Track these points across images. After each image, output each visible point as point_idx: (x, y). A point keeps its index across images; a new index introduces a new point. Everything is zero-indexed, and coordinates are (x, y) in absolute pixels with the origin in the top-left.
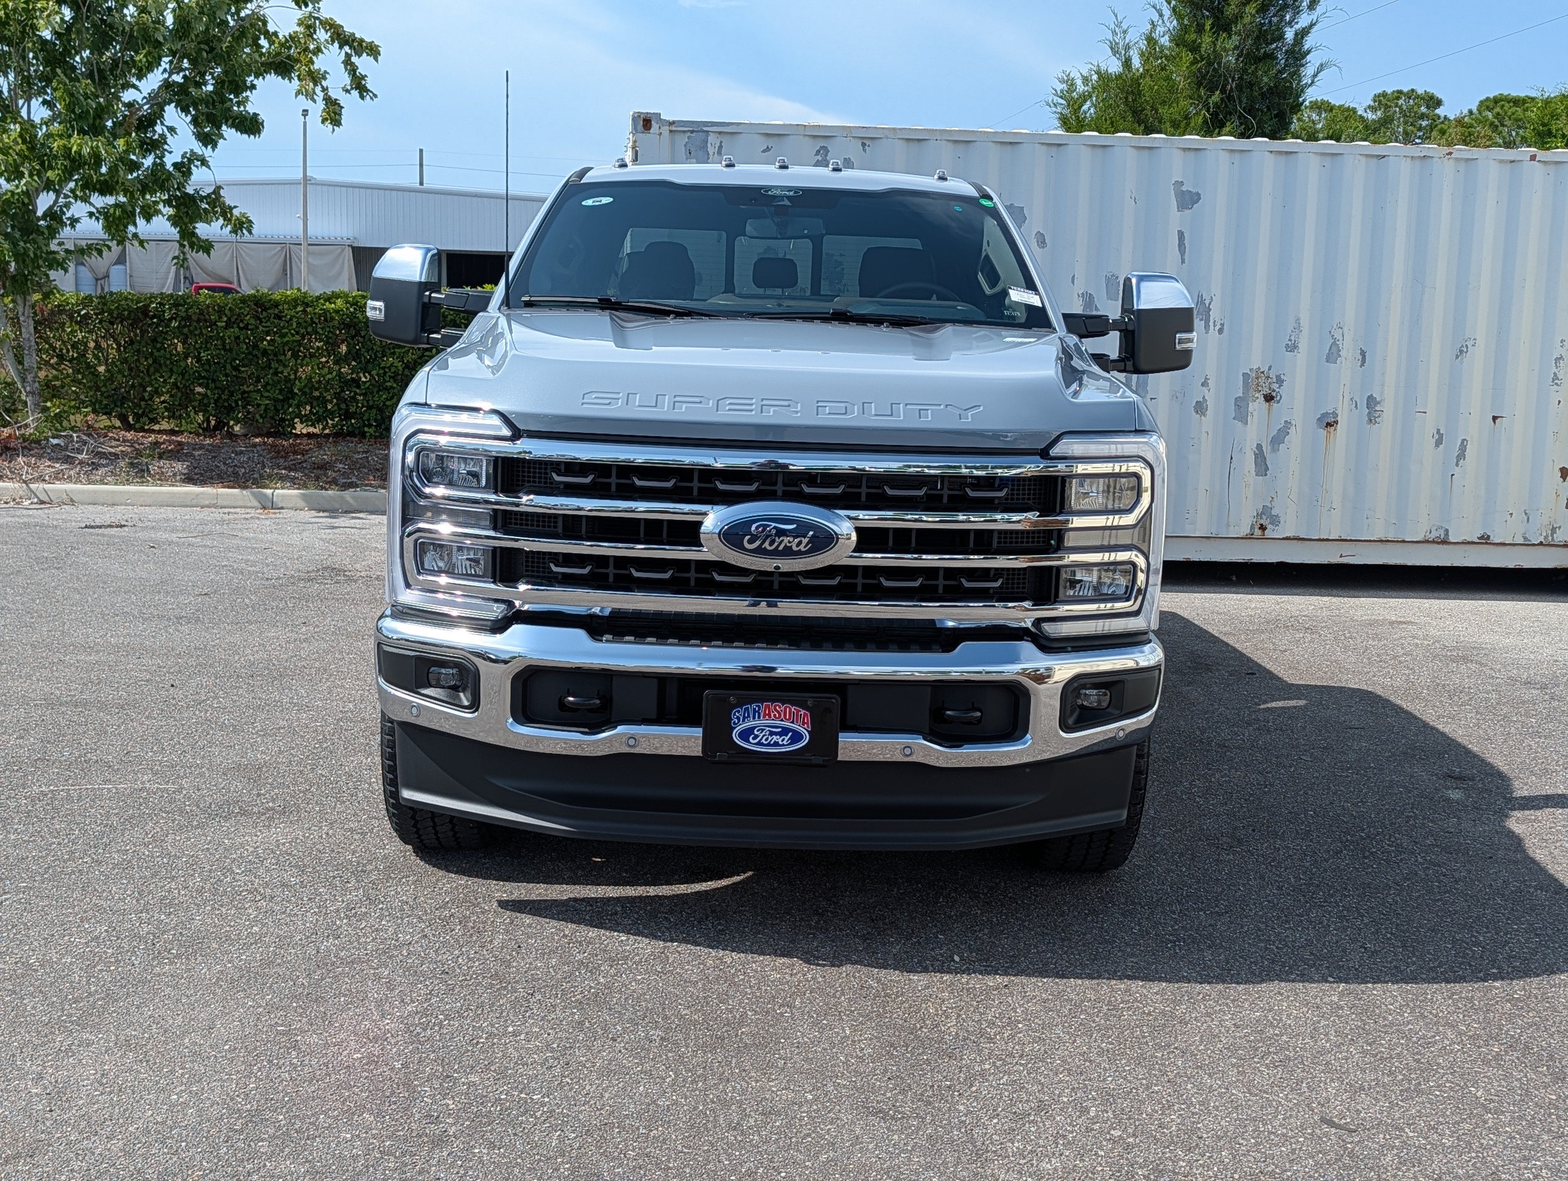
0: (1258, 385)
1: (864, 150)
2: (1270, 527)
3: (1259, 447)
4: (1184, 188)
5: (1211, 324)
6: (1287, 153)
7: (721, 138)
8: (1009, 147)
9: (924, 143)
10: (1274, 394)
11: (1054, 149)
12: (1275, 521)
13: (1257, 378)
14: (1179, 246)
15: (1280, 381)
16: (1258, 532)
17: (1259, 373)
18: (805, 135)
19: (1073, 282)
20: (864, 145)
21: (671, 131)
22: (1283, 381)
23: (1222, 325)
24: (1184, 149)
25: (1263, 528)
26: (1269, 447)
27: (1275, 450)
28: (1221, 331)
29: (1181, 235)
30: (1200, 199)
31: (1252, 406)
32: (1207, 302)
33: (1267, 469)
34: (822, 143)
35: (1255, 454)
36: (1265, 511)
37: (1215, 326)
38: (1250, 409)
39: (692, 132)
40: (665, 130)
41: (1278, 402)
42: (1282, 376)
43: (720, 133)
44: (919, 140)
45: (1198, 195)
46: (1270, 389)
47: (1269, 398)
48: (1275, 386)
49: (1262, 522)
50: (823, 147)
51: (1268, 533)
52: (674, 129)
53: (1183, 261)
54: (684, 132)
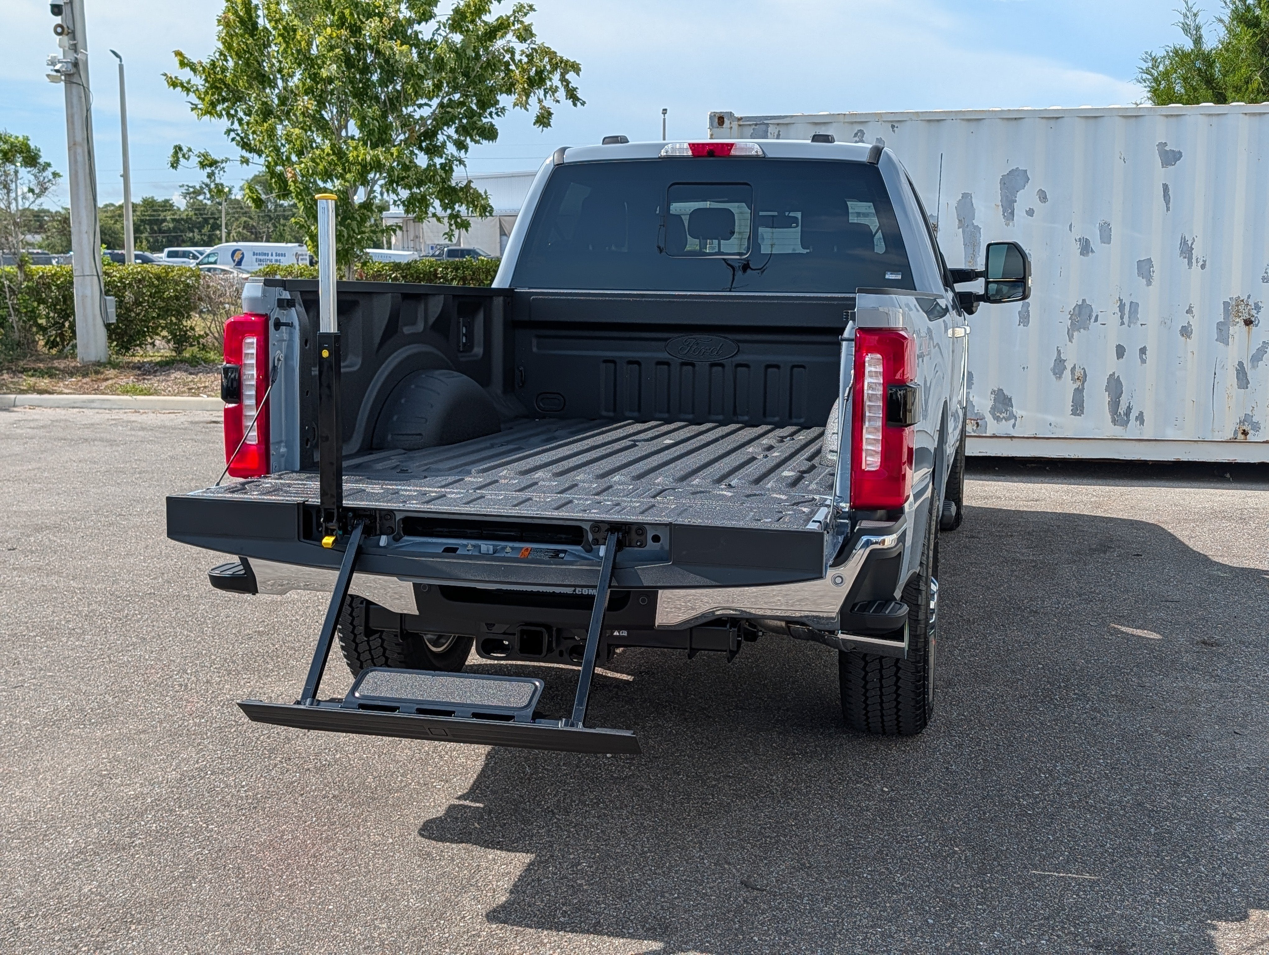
0: (1238, 311)
1: (894, 131)
2: (1251, 432)
3: (1241, 364)
4: (1167, 148)
5: (1194, 261)
6: (1260, 114)
7: (778, 128)
8: (1014, 122)
9: (942, 123)
10: (1253, 319)
11: (1052, 122)
12: (1256, 427)
13: (1237, 306)
14: (1164, 196)
15: (1257, 307)
16: (1241, 437)
17: (1239, 301)
18: (844, 123)
19: (1071, 230)
20: (893, 127)
21: (740, 125)
22: (1260, 308)
23: (1205, 261)
24: (1167, 116)
25: (1245, 433)
26: (1250, 365)
27: (1254, 367)
28: (1203, 267)
29: (1166, 188)
30: (1181, 156)
31: (1232, 330)
32: (1190, 243)
33: (1248, 382)
34: (857, 128)
35: (1237, 370)
36: (1247, 419)
37: (1197, 262)
38: (1231, 332)
39: (756, 125)
40: (735, 125)
41: (1257, 326)
42: (1260, 304)
43: (778, 124)
44: (938, 121)
45: (1180, 153)
46: (1249, 314)
47: (1248, 322)
48: (1254, 312)
49: (1244, 428)
50: (861, 131)
51: (1250, 438)
52: (741, 123)
53: (1168, 209)
54: (750, 125)
